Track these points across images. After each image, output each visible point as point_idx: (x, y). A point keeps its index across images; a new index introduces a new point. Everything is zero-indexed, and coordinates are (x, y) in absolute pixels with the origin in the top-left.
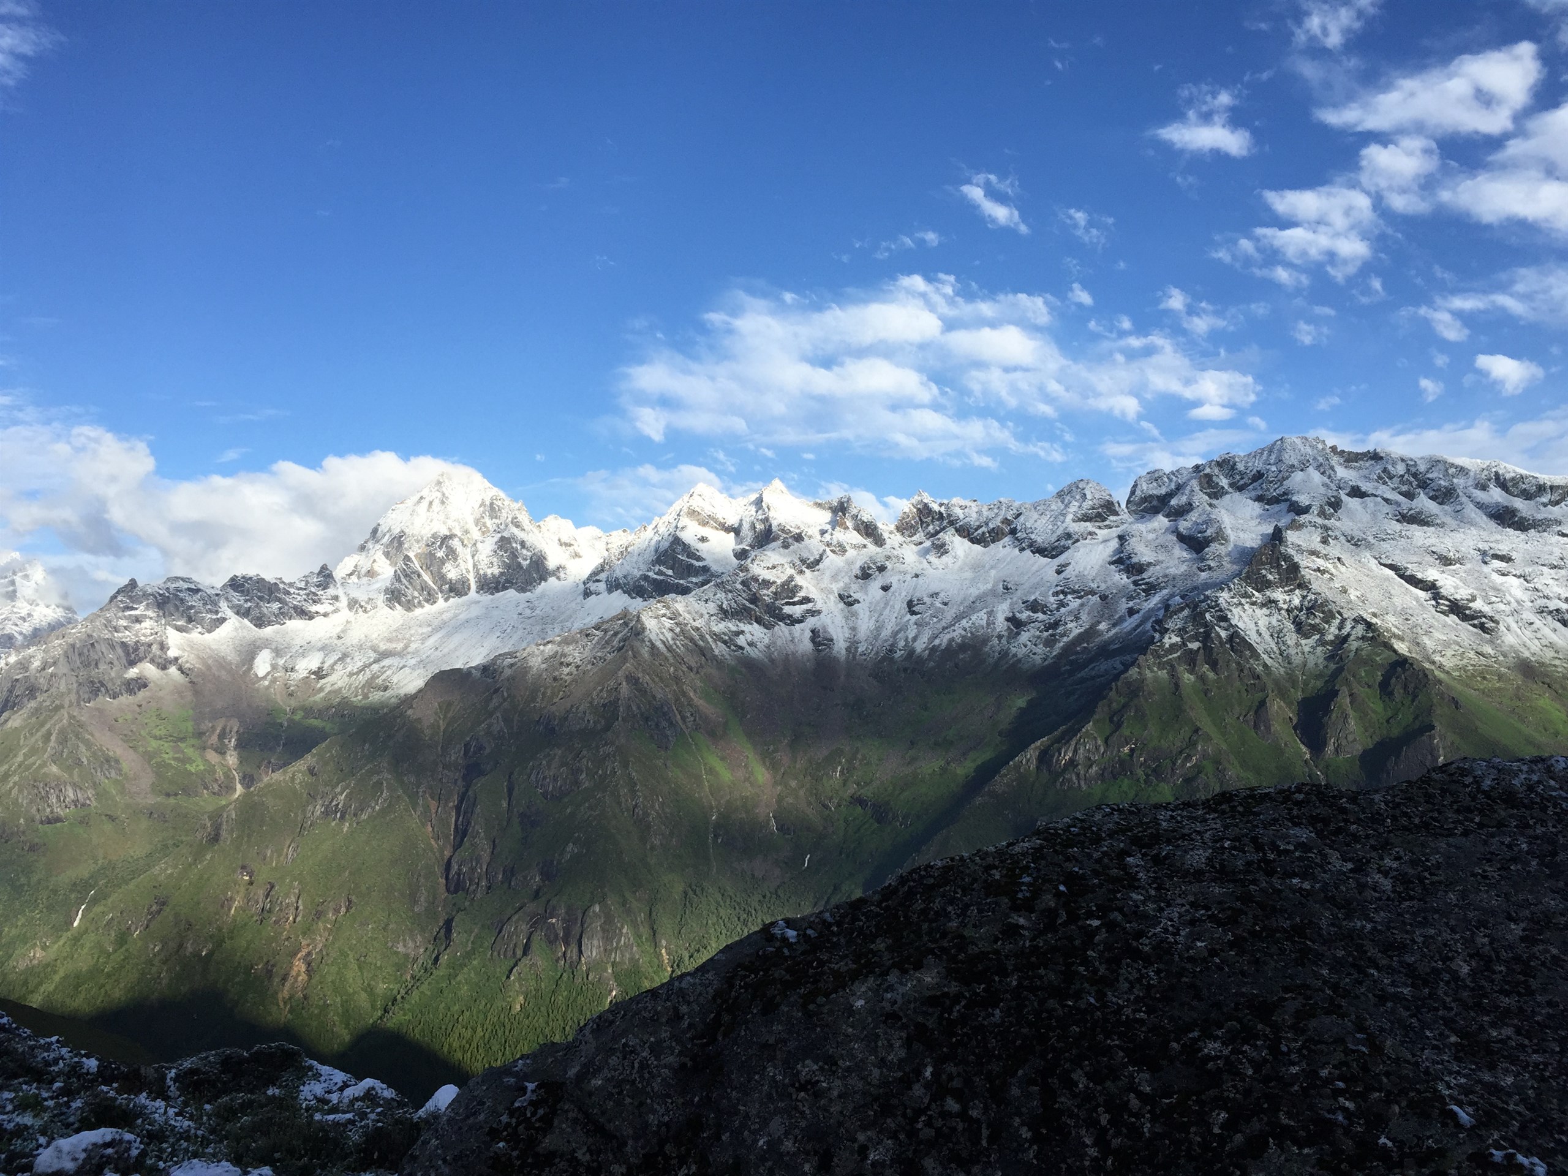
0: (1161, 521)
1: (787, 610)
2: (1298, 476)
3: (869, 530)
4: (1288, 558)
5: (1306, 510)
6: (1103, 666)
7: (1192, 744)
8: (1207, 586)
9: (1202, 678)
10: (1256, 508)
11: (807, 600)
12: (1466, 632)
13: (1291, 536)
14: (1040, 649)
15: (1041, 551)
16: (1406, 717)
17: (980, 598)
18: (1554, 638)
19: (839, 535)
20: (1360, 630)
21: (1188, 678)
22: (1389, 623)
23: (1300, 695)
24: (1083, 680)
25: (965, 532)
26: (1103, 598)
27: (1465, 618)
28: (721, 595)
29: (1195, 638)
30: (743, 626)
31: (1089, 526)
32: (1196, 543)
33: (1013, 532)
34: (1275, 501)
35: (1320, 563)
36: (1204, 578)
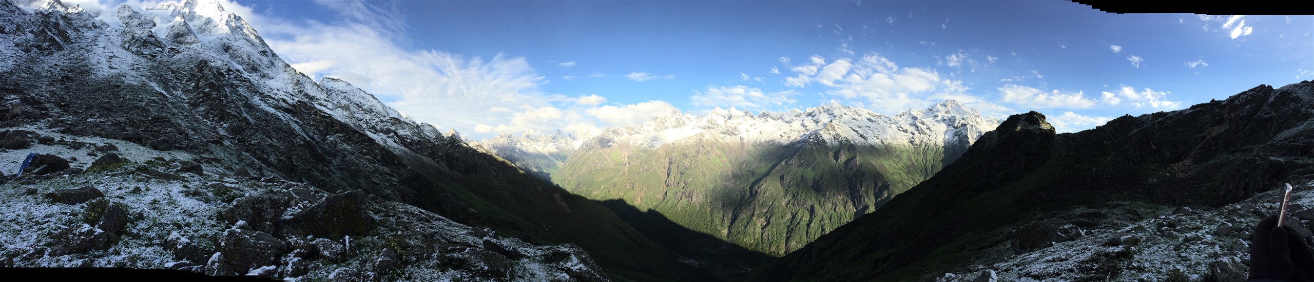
0: (810, 117)
1: (735, 132)
2: (835, 110)
3: (752, 117)
4: (833, 125)
5: (836, 117)
6: (798, 145)
7: (815, 160)
8: (818, 130)
9: (817, 148)
10: (828, 116)
11: (739, 131)
12: (862, 140)
13: (833, 121)
14: (786, 141)
15: (787, 122)
16: (852, 155)
18: (876, 141)
19: (746, 118)
20: (845, 139)
22: (850, 138)
23: (834, 151)
24: (795, 148)
25: (772, 118)
26: (799, 132)
27: (862, 137)
28: (721, 130)
29: (816, 140)
30: (725, 136)
31: (797, 118)
32: (817, 122)
34: (830, 114)
35: (838, 126)
36: (818, 128)
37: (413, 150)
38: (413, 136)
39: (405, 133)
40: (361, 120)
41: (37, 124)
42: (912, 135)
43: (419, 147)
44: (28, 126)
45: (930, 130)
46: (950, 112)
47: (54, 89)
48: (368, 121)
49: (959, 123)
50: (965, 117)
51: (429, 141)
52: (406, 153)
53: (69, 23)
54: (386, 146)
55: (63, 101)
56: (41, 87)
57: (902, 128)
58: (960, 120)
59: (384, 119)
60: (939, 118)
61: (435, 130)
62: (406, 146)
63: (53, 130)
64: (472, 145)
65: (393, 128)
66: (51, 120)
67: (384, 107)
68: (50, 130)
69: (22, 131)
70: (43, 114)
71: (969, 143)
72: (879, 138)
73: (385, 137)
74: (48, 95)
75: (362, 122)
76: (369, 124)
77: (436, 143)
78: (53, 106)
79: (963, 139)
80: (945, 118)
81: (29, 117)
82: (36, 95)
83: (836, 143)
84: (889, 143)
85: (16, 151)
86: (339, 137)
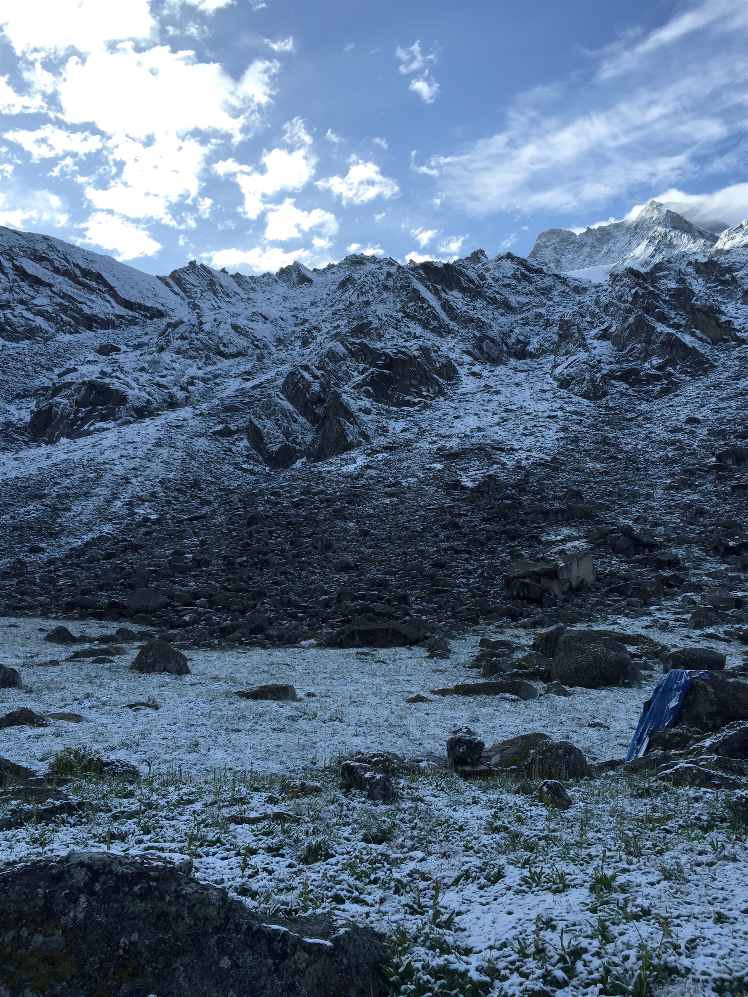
41: (649, 614)
44: (623, 620)
47: (696, 497)
55: (731, 536)
56: (649, 496)
63: (710, 631)
66: (697, 598)
68: (698, 632)
69: (604, 633)
70: (666, 581)
74: (675, 518)
78: (697, 552)
81: (621, 591)
82: (636, 521)
85: (596, 694)
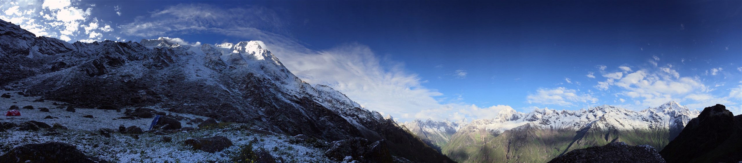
0: (592, 113)
1: (547, 123)
2: (606, 109)
3: (557, 114)
4: (605, 118)
5: (606, 113)
6: (585, 130)
7: (594, 140)
8: (596, 121)
9: (596, 132)
11: (550, 122)
13: (605, 115)
14: (578, 128)
15: (578, 116)
16: (616, 136)
17: (571, 122)
18: (630, 128)
19: (554, 114)
20: (612, 126)
21: (594, 132)
22: (615, 125)
23: (605, 134)
24: (582, 132)
25: (569, 114)
26: (585, 122)
27: (622, 125)
28: (540, 121)
29: (595, 127)
30: (542, 125)
31: (584, 114)
32: (595, 116)
33: (575, 114)
34: (603, 111)
35: (608, 119)
36: (596, 120)
37: (367, 127)
38: (367, 118)
39: (363, 117)
40: (338, 109)
41: (155, 106)
42: (650, 123)
43: (370, 125)
44: (151, 107)
45: (661, 119)
46: (672, 108)
47: (164, 87)
48: (342, 109)
49: (677, 115)
50: (680, 111)
51: (376, 121)
52: (363, 129)
53: (172, 53)
54: (352, 124)
55: (169, 94)
56: (157, 86)
57: (644, 119)
58: (677, 113)
59: (351, 108)
60: (666, 112)
61: (380, 116)
62: (363, 125)
63: (164, 109)
64: (400, 125)
65: (356, 113)
66: (163, 104)
67: (351, 101)
68: (162, 109)
69: (147, 109)
70: (158, 100)
71: (683, 126)
72: (632, 125)
73: (351, 119)
74: (161, 90)
75: (339, 110)
76: (343, 111)
77: (381, 123)
78: (164, 96)
79: (680, 125)
80: (669, 112)
81: (151, 102)
82: (154, 90)
83: (606, 128)
84: (637, 128)
85: (145, 119)
86: (327, 118)
